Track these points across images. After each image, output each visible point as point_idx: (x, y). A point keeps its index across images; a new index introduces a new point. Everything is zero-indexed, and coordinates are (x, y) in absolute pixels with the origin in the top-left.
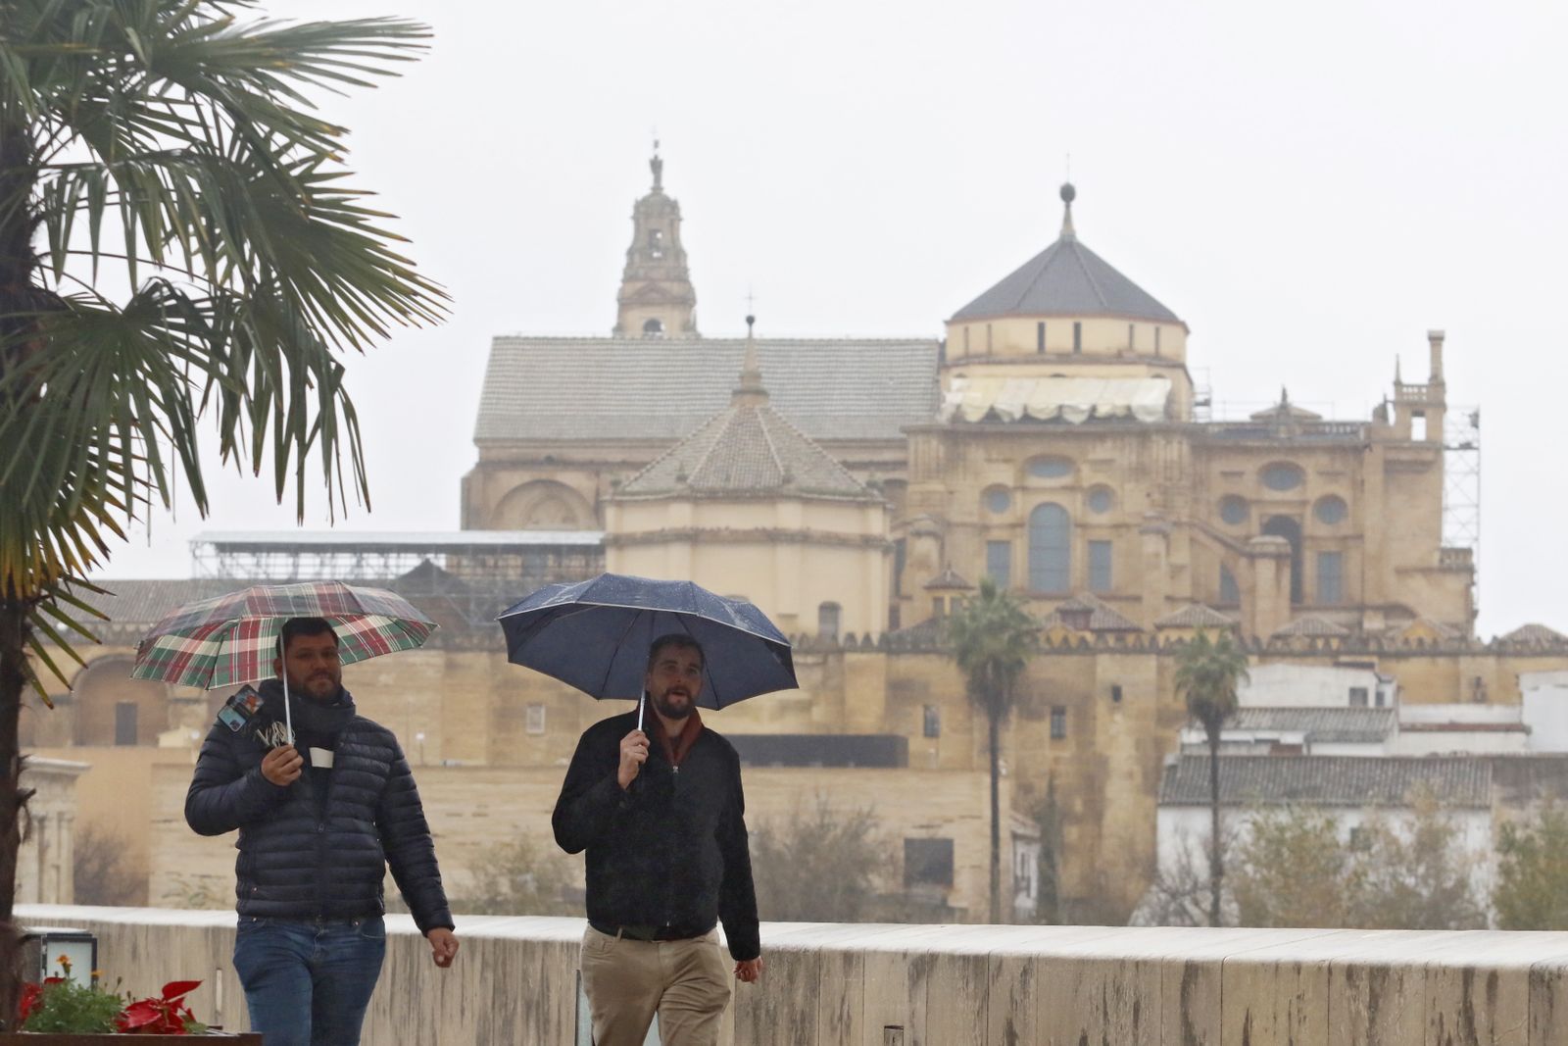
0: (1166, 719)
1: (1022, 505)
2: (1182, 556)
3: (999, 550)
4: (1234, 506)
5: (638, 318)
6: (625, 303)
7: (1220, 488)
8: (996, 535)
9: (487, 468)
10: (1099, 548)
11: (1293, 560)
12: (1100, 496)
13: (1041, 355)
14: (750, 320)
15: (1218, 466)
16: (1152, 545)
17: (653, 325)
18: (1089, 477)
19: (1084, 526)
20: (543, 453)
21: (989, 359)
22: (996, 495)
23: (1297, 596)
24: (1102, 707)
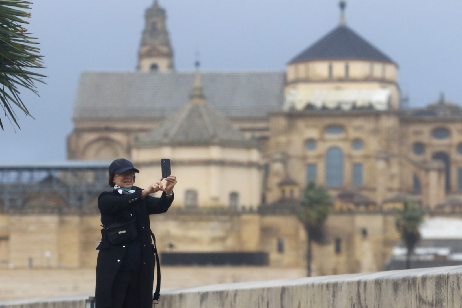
0: (388, 243)
1: (322, 148)
2: (395, 169)
3: (311, 168)
4: (419, 147)
5: (147, 63)
6: (141, 56)
7: (412, 139)
8: (311, 161)
9: (78, 132)
10: (357, 167)
11: (446, 172)
12: (357, 143)
13: (330, 79)
14: (197, 64)
15: (413, 128)
16: (381, 165)
17: (154, 67)
18: (353, 134)
19: (350, 157)
20: (103, 125)
21: (307, 80)
22: (310, 143)
23: (448, 188)
24: (358, 238)
